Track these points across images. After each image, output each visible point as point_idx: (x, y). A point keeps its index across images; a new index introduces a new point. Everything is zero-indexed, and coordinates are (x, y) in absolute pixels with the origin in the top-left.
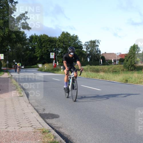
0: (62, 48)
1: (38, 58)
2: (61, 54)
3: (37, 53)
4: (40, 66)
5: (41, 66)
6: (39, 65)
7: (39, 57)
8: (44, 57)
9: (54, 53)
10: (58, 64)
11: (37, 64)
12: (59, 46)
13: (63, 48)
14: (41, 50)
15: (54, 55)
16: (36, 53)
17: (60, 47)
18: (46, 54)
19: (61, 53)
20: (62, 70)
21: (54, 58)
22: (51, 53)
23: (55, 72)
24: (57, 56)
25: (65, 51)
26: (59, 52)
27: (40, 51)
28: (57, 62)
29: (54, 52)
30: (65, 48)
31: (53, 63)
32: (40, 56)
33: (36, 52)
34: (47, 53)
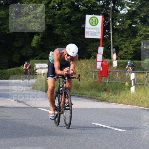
1: (36, 39)
2: (129, 22)
6: (37, 66)
7: (38, 34)
8: (57, 31)
9: (100, 18)
10: (115, 64)
11: (31, 61)
14: (47, 5)
15: (100, 26)
20: (133, 89)
21: (99, 36)
22: (88, 17)
23: (104, 95)
24: (113, 29)
25: (145, 9)
26: (122, 12)
28: (114, 56)
29: (98, 14)
31: (95, 57)
34: (73, 18)
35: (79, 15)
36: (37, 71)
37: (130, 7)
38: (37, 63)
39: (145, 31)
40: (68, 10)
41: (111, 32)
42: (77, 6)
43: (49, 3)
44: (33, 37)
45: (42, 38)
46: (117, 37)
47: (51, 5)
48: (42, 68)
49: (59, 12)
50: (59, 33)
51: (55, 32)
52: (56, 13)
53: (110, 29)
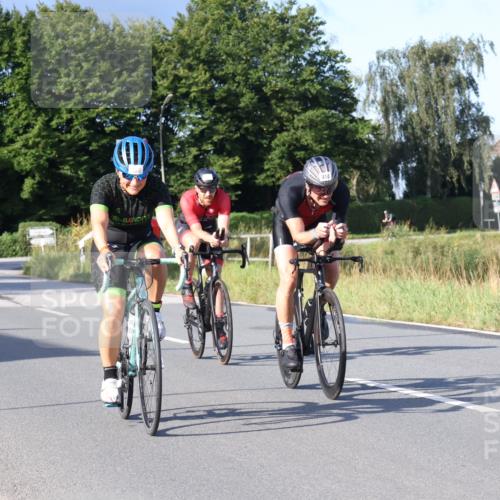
0: (205, 102)
1: (28, 184)
2: (194, 151)
3: (17, 145)
4: (42, 242)
5: (52, 241)
6: (33, 232)
7: (30, 174)
8: (66, 170)
11: (21, 225)
12: (183, 90)
13: (212, 102)
14: (47, 124)
16: (12, 141)
17: (186, 95)
18: (84, 150)
19: (198, 139)
24: (167, 165)
25: (221, 127)
26: (181, 134)
27: (38, 125)
30: (223, 100)
32: (39, 168)
33: (9, 132)
34: (94, 146)
35: (104, 141)
36: (32, 242)
37: (194, 125)
38: (32, 227)
39: (223, 167)
40: (83, 132)
41: (162, 170)
42: (101, 124)
43: (51, 120)
44: (23, 182)
45: (39, 183)
46: (173, 177)
47: (54, 123)
48: (42, 237)
49: (69, 136)
50: (69, 173)
51: (62, 171)
52: (63, 137)
53: (160, 165)
